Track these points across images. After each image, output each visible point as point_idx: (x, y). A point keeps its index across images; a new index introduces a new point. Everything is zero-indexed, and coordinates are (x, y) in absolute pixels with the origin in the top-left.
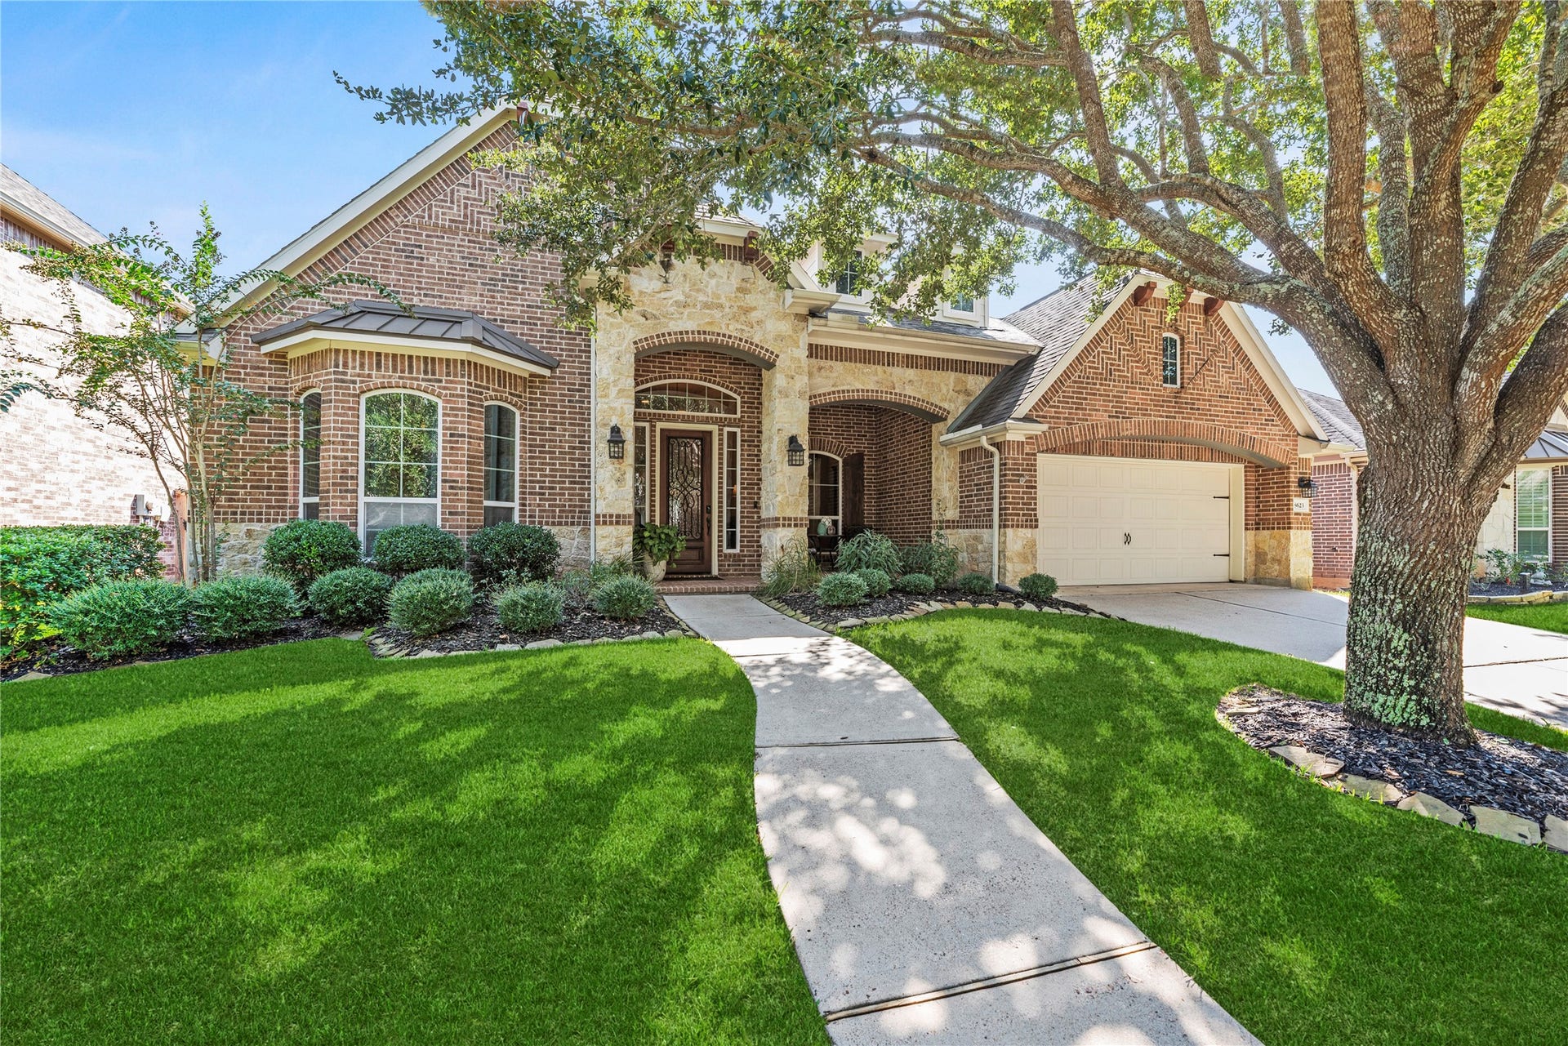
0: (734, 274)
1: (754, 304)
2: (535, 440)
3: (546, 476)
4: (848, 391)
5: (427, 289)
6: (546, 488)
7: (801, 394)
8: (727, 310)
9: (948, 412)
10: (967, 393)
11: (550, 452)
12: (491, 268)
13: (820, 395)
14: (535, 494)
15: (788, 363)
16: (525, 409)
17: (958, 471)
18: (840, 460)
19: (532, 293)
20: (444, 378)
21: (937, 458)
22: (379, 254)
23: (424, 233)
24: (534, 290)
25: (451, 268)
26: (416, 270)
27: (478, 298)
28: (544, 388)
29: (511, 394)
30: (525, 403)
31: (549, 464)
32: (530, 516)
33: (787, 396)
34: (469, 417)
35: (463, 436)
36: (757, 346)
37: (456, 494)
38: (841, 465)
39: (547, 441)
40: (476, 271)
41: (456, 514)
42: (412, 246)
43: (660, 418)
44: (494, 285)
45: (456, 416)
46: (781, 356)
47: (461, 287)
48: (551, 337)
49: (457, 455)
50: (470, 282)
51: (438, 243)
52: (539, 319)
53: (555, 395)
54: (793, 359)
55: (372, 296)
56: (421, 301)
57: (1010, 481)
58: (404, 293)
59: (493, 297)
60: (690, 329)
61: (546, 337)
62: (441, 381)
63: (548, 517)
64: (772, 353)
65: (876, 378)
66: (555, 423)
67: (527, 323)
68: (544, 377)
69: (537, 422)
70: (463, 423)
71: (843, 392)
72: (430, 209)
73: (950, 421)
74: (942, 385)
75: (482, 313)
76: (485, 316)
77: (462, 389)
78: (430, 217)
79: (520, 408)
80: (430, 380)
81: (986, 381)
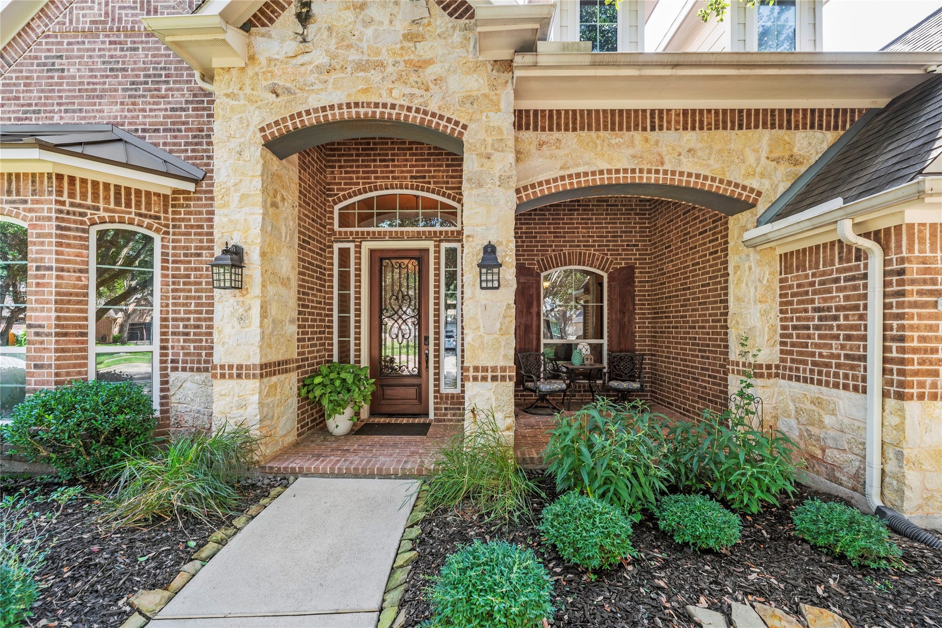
0: (400, 16)
1: (428, 55)
2: (179, 269)
3: (190, 312)
4: (586, 174)
5: (67, 104)
6: (191, 326)
7: (503, 181)
8: (390, 69)
9: (759, 194)
10: (794, 160)
11: (196, 283)
12: (133, 70)
13: (540, 184)
14: (179, 334)
15: (482, 135)
16: (167, 233)
17: (777, 285)
18: (605, 276)
19: (176, 93)
20: (30, 198)
21: (737, 267)
22: (21, 71)
23: (66, 41)
24: (178, 90)
25: (91, 77)
26: (57, 84)
27: (119, 107)
28: (188, 206)
29: (136, 214)
30: (167, 226)
31: (194, 298)
32: (173, 361)
33: (480, 185)
34: (59, 244)
35: (49, 268)
36: (433, 115)
37: (42, 343)
38: (606, 280)
39: (192, 269)
40: (117, 77)
41: (41, 367)
42: (53, 57)
43: (364, 237)
44: (136, 90)
45: (42, 243)
46: (471, 126)
47: (101, 97)
48: (197, 144)
49: (43, 293)
50: (110, 90)
51: (79, 50)
52: (184, 123)
53: (200, 213)
54: (488, 129)
55: (15, 118)
56: (61, 118)
57: (915, 305)
58: (45, 111)
59: (134, 104)
60: (336, 102)
61: (191, 144)
62: (26, 202)
63: (192, 362)
64: (457, 123)
65: (631, 151)
66: (201, 248)
67: (170, 130)
68: (189, 192)
69: (180, 248)
70: (50, 252)
71: (578, 175)
72: (71, 13)
73: (761, 208)
74: (748, 152)
75: (123, 125)
76: (126, 127)
77: (50, 210)
78: (71, 21)
79: (158, 231)
80: (14, 202)
81: (830, 137)
